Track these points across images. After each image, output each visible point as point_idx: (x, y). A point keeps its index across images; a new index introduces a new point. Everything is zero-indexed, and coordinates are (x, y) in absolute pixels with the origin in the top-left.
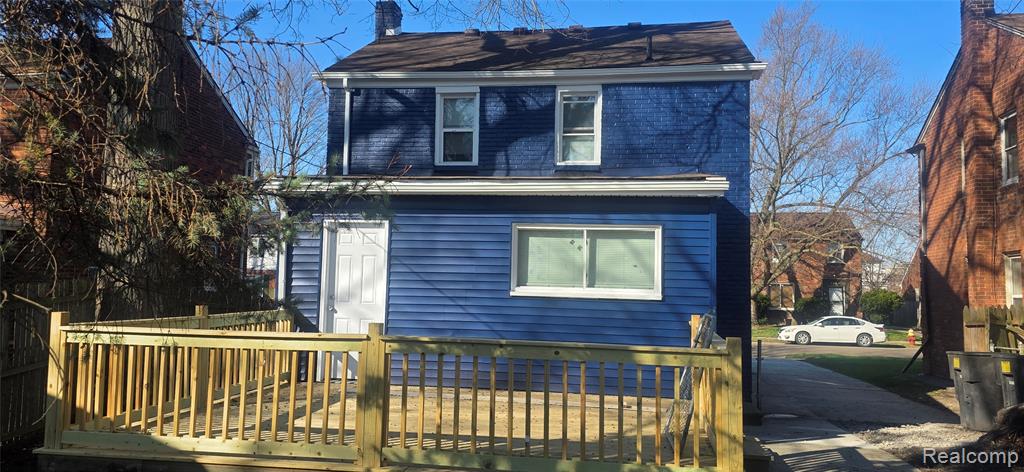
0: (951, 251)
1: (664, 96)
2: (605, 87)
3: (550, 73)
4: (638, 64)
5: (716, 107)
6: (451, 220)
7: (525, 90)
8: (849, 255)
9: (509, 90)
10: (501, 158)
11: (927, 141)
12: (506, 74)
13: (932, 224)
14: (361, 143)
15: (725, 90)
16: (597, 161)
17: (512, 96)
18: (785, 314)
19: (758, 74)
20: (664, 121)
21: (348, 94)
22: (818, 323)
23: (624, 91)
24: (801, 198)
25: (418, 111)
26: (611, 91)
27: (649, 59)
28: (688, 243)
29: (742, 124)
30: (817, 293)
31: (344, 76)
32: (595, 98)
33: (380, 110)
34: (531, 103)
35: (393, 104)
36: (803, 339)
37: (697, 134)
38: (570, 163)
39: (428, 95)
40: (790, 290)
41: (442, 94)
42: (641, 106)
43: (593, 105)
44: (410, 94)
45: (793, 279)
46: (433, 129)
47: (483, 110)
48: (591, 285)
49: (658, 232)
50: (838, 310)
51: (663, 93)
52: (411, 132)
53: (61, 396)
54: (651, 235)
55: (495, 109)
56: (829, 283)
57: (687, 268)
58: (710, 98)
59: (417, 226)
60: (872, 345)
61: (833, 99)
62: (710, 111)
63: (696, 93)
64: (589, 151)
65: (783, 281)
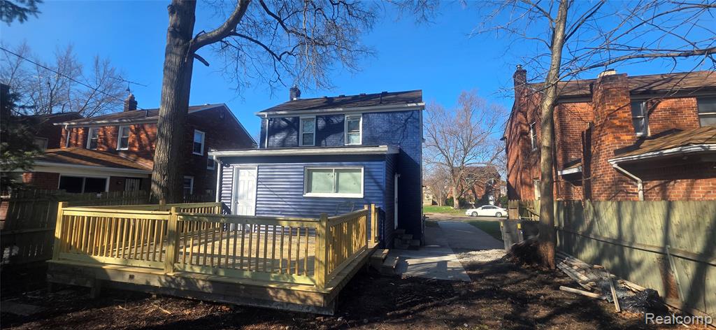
0: (516, 178)
1: (386, 117)
2: (363, 114)
3: (341, 109)
4: (376, 105)
5: (406, 120)
6: (280, 165)
7: (332, 116)
8: (495, 182)
9: (326, 116)
10: (323, 142)
11: (507, 135)
12: (325, 110)
13: (510, 168)
14: (272, 138)
15: (410, 113)
16: (361, 143)
17: (327, 118)
18: (471, 205)
19: (423, 107)
20: (386, 127)
21: (268, 121)
22: (480, 208)
23: (370, 115)
24: (476, 161)
25: (293, 126)
26: (365, 116)
27: (381, 103)
28: (374, 174)
29: (417, 127)
30: (483, 197)
31: (266, 114)
32: (360, 119)
33: (279, 126)
34: (335, 121)
35: (284, 123)
36: (475, 214)
37: (399, 132)
38: (350, 144)
39: (297, 120)
40: (473, 196)
41: (302, 119)
42: (377, 120)
43: (359, 121)
44: (290, 119)
45: (474, 192)
46: (298, 132)
47: (317, 125)
48: (337, 192)
49: (363, 169)
50: (492, 203)
51: (385, 115)
52: (290, 133)
53: (59, 237)
54: (360, 171)
55: (321, 123)
56: (487, 194)
57: (373, 184)
58: (404, 117)
59: (267, 169)
60: (502, 217)
61: (486, 123)
62: (403, 122)
63: (398, 115)
64: (357, 139)
65: (470, 192)
